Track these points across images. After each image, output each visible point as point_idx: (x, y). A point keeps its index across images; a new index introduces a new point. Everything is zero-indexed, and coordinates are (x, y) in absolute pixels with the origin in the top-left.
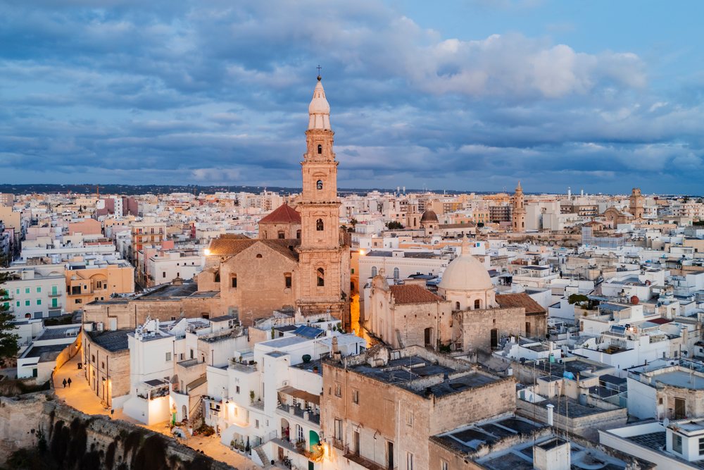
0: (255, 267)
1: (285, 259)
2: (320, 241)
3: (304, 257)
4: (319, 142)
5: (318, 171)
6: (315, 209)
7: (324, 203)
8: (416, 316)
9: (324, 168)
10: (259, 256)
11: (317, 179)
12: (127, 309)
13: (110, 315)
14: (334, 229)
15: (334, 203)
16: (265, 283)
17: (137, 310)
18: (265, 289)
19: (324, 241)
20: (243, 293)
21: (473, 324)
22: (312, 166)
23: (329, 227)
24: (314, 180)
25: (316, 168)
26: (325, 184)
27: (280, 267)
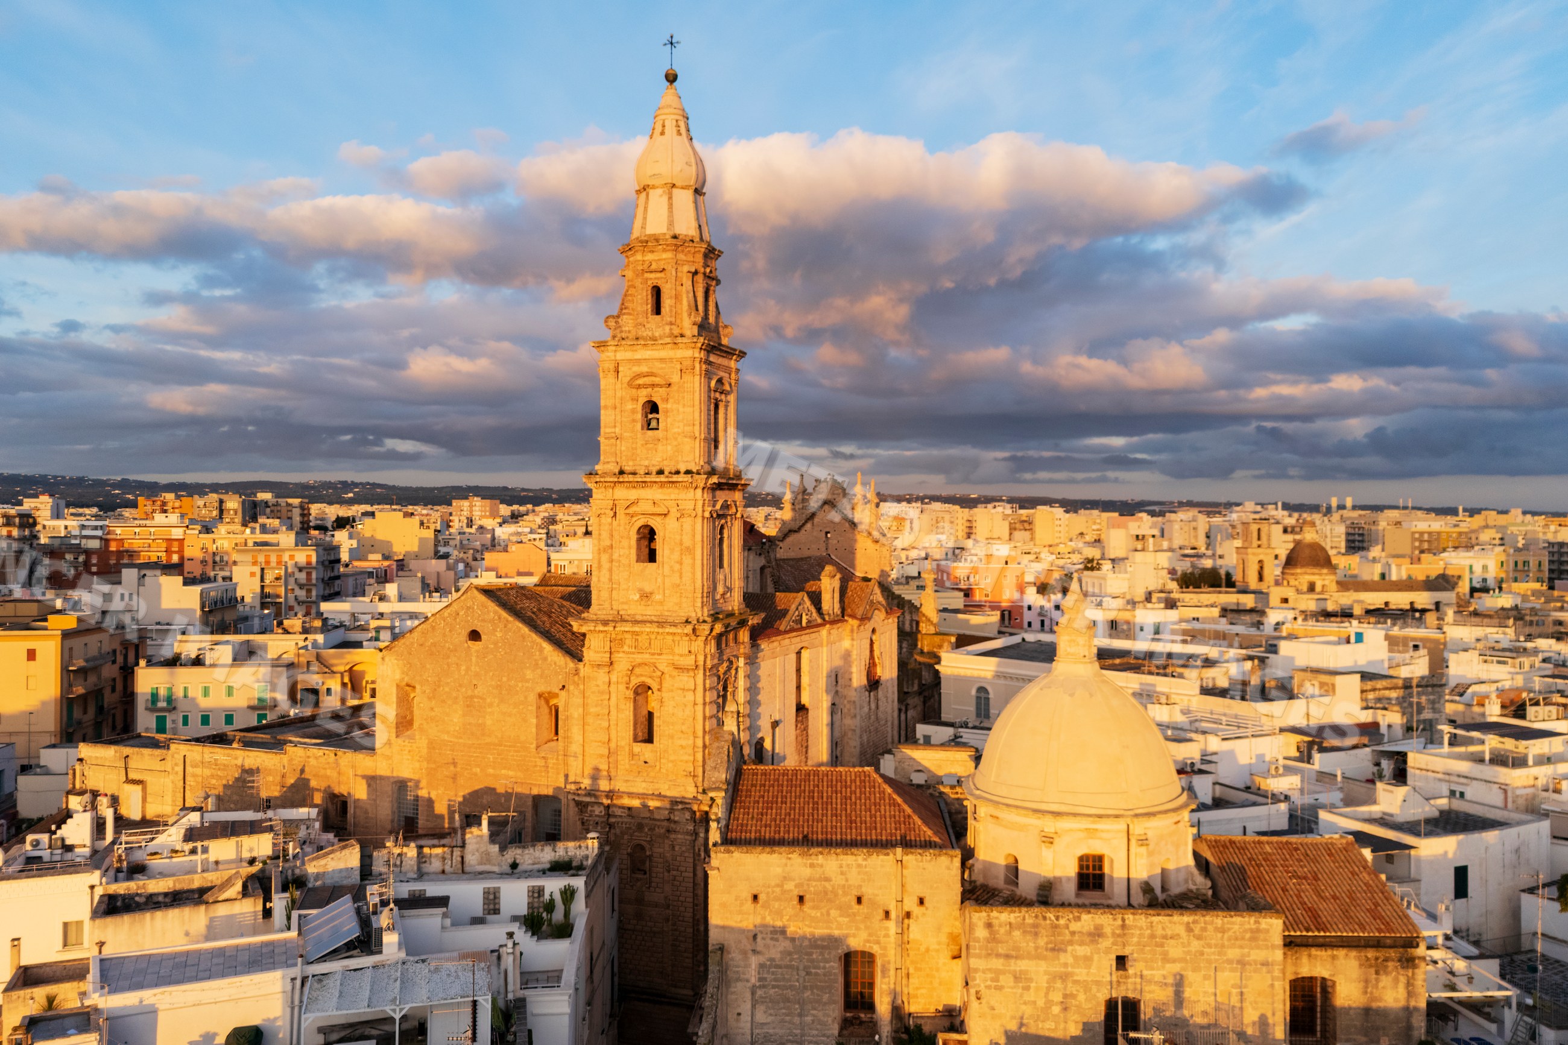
0: (463, 668)
1: (541, 650)
2: (646, 596)
3: (594, 649)
4: (653, 278)
5: (644, 369)
6: (633, 494)
7: (660, 472)
8: (801, 899)
9: (662, 360)
10: (475, 635)
11: (643, 396)
12: (168, 765)
13: (132, 776)
14: (687, 560)
15: (688, 472)
16: (489, 722)
17: (188, 768)
18: (488, 740)
19: (658, 597)
20: (431, 745)
21: (1023, 965)
22: (629, 355)
23: (672, 550)
24: (635, 399)
25: (638, 361)
26: (667, 411)
27: (529, 674)
